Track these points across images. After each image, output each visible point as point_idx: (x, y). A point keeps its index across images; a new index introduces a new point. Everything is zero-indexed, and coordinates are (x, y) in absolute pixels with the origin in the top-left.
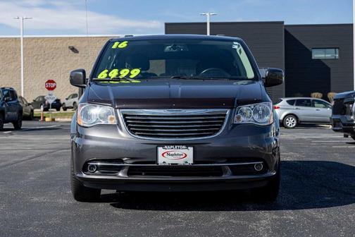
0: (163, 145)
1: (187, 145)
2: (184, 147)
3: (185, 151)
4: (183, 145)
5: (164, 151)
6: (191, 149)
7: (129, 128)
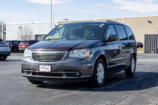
0: (41, 64)
1: (49, 65)
2: (48, 65)
3: (48, 67)
4: (47, 64)
5: (42, 66)
6: (50, 66)
7: (33, 58)
